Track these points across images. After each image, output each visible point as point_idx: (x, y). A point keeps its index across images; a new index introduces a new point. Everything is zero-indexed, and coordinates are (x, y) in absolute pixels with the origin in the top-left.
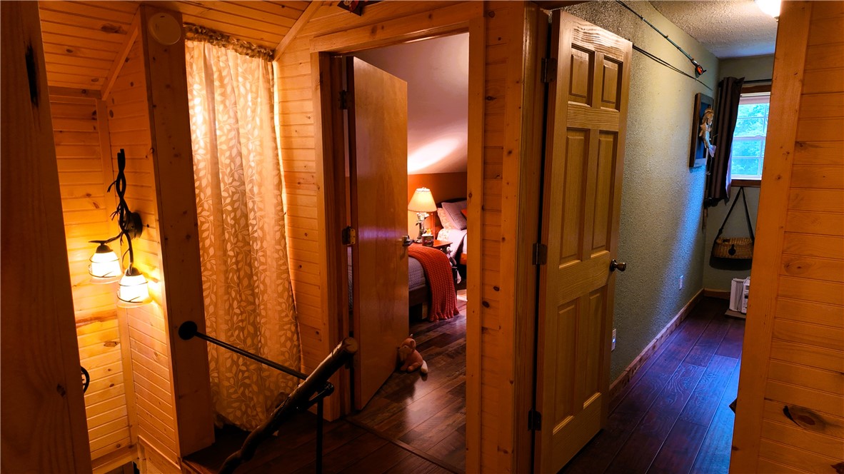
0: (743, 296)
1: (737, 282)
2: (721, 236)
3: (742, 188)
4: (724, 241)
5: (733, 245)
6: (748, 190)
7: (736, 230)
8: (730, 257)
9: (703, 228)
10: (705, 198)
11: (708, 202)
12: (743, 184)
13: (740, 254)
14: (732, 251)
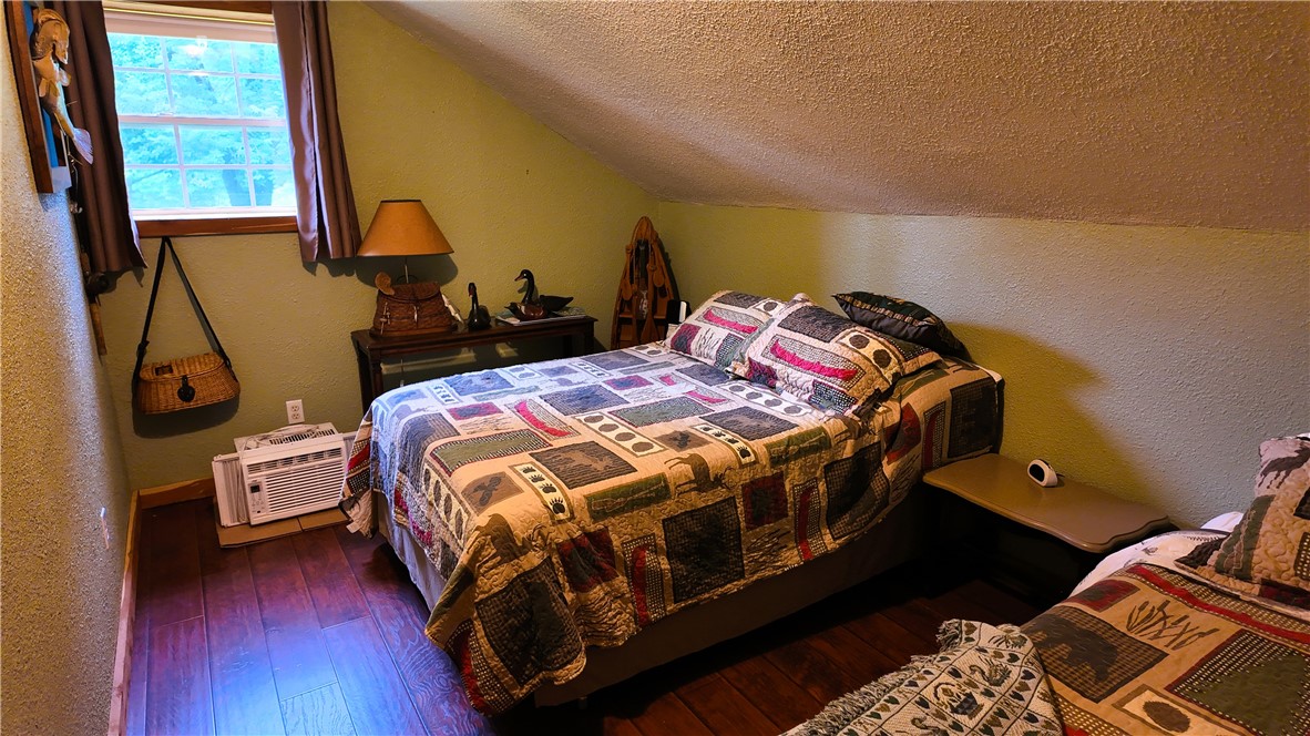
0: (248, 490)
1: (224, 462)
2: (146, 360)
3: (166, 240)
4: (159, 370)
5: (185, 377)
6: (181, 245)
7: (177, 339)
8: (186, 405)
9: (100, 354)
10: (85, 278)
11: (96, 287)
12: (167, 232)
13: (209, 391)
14: (186, 393)
